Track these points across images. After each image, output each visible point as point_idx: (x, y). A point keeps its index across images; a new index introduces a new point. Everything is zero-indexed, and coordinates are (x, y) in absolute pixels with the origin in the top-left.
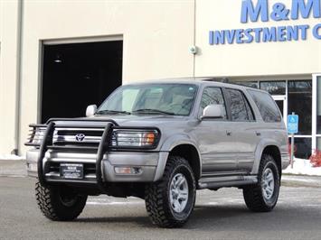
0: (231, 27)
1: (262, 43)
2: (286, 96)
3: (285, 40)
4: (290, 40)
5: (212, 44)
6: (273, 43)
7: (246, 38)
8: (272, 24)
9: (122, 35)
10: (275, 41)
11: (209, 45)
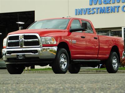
1: (99, 14)
3: (109, 12)
4: (112, 12)
6: (104, 14)
7: (91, 12)
10: (105, 13)
11: (75, 15)
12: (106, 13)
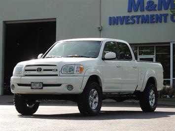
0: (122, 15)
1: (140, 24)
2: (155, 55)
3: (154, 22)
4: (157, 22)
5: (110, 24)
7: (131, 21)
8: (146, 13)
9: (55, 19)
10: (148, 23)
11: (109, 26)
12: (150, 23)
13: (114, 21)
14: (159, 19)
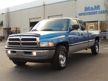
0: (83, 12)
2: (94, 25)
6: (91, 15)
7: (85, 14)
8: (90, 11)
13: (80, 14)
14: (94, 13)
